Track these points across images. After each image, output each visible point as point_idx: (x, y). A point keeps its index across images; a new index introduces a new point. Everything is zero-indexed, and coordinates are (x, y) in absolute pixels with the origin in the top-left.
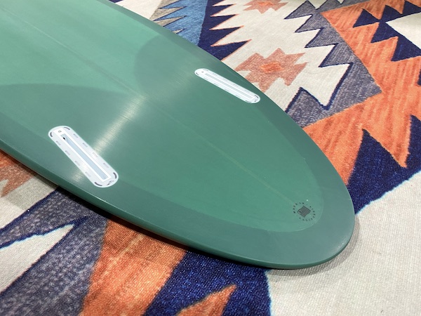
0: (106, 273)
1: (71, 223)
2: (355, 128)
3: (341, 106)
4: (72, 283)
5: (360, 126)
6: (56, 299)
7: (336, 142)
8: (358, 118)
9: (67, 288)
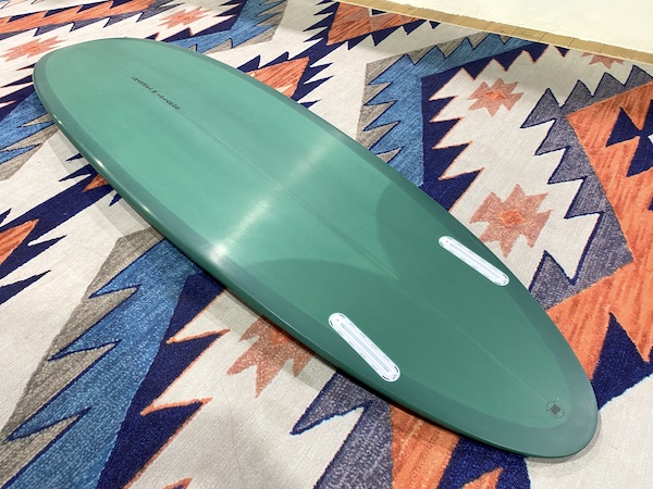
0: (402, 452)
1: (360, 406)
2: (602, 311)
3: (588, 279)
4: (379, 458)
5: (607, 309)
6: (371, 470)
7: (582, 328)
8: (606, 297)
9: (376, 462)
